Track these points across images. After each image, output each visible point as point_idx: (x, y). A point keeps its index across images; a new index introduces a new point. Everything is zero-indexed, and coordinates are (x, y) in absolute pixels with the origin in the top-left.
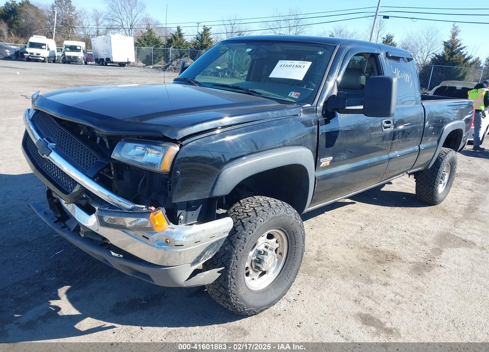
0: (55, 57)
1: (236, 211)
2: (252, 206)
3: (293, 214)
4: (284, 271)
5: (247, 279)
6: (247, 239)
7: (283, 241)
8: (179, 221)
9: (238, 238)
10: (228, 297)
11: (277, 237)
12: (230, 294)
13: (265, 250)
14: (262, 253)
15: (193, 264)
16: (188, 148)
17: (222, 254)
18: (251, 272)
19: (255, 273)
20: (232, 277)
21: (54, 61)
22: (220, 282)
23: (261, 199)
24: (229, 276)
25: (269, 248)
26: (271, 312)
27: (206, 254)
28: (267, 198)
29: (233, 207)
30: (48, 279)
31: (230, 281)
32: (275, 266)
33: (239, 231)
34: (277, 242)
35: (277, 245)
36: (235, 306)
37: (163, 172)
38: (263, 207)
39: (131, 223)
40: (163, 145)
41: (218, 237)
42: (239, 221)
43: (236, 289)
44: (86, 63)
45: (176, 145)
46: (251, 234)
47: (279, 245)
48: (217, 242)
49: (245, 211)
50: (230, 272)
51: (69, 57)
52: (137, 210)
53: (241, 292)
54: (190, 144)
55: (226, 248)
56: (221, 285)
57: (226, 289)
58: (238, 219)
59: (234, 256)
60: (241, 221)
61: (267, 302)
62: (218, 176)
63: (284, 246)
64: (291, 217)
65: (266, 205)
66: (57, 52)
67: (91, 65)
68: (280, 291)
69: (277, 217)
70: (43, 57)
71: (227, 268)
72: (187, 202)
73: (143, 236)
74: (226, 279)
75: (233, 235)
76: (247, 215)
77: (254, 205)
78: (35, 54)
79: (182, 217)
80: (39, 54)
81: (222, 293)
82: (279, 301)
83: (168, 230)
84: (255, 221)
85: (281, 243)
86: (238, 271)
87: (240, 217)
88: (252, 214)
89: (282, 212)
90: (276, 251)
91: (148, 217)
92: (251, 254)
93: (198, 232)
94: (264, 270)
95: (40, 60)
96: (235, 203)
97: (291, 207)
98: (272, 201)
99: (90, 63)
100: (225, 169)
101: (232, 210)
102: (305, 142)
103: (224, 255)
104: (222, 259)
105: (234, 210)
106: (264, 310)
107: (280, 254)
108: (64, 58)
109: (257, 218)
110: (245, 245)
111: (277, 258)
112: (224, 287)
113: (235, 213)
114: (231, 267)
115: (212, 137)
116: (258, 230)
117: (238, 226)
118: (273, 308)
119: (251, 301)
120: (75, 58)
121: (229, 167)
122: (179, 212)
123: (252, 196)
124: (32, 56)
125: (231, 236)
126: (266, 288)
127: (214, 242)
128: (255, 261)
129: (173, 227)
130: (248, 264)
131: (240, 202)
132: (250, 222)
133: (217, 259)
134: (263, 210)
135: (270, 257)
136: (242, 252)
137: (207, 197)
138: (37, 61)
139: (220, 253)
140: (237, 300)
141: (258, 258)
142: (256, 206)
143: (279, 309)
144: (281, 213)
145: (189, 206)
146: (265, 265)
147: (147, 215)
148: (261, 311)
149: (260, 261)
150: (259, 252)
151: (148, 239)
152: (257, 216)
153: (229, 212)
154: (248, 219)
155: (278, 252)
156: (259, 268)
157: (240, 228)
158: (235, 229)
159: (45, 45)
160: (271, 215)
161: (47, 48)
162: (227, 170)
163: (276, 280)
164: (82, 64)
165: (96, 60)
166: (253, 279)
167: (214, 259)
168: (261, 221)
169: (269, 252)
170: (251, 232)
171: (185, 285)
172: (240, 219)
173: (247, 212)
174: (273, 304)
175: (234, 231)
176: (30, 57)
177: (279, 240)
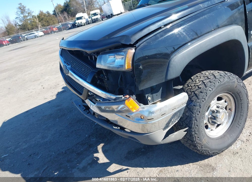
0: (89, 21)
1: (189, 85)
2: (201, 80)
3: (236, 79)
4: (235, 121)
5: (207, 131)
6: (202, 105)
7: (230, 100)
8: (148, 101)
9: (194, 106)
10: (195, 146)
11: (225, 98)
12: (197, 144)
13: (217, 109)
14: (215, 112)
15: (164, 129)
16: (141, 48)
17: (185, 118)
18: (209, 126)
19: (212, 126)
20: (196, 133)
21: (89, 24)
22: (188, 137)
23: (207, 73)
24: (193, 133)
25: (220, 108)
26: (230, 151)
27: (172, 121)
28: (212, 71)
29: (187, 83)
30: (92, 140)
31: (194, 136)
32: (227, 119)
33: (194, 101)
34: (225, 102)
35: (226, 104)
36: (201, 152)
37: (128, 70)
38: (210, 79)
39: (117, 108)
40: (124, 50)
41: (178, 108)
42: (193, 93)
43: (200, 140)
44: (102, 20)
45: (132, 48)
46: (204, 101)
47: (228, 103)
48: (179, 111)
49: (196, 85)
50: (193, 130)
51: (94, 19)
52: (118, 99)
53: (204, 141)
54: (142, 45)
55: (187, 114)
56: (188, 139)
57: (193, 141)
58: (192, 92)
59: (194, 119)
60: (194, 93)
61: (226, 145)
62: (169, 64)
63: (232, 104)
64: (234, 82)
65: (212, 77)
66: (89, 18)
67: (105, 20)
68: (234, 135)
69: (222, 84)
70: (83, 23)
71: (190, 128)
72: (151, 87)
73: (126, 116)
74: (191, 135)
75: (190, 104)
76: (198, 87)
77: (202, 79)
78: (80, 23)
79: (149, 98)
80: (82, 22)
81: (191, 144)
82: (235, 142)
83: (141, 109)
84: (205, 91)
85: (229, 102)
86: (199, 128)
87: (193, 90)
88: (202, 86)
89: (226, 79)
90: (226, 108)
91: (124, 104)
92: (207, 114)
93: (162, 108)
94: (219, 123)
95: (83, 25)
96: (188, 80)
97: (232, 74)
98: (216, 73)
99: (104, 19)
100: (173, 57)
101: (186, 86)
102: (235, 21)
103: (186, 119)
104: (186, 122)
105: (188, 85)
106: (224, 150)
107: (229, 109)
108: (92, 20)
109: (206, 89)
110: (201, 110)
111: (228, 113)
112: (191, 140)
113: (188, 88)
114: (193, 127)
115: (158, 35)
116: (209, 97)
117: (193, 96)
118: (230, 148)
119: (213, 146)
120: (97, 19)
121: (176, 55)
122: (146, 96)
123: (200, 72)
124: (79, 24)
125: (189, 104)
126: (223, 134)
127: (177, 112)
128: (211, 118)
129: (144, 107)
130: (206, 121)
131: (191, 79)
132: (201, 92)
133: (182, 122)
134: (210, 82)
135: (222, 114)
136: (199, 116)
137: (164, 81)
138: (82, 26)
139: (183, 117)
140: (202, 147)
141: (213, 116)
142: (204, 79)
143: (236, 149)
144: (225, 81)
145: (153, 90)
146: (219, 120)
147: (123, 102)
148: (222, 152)
149: (215, 118)
150: (213, 112)
151: (129, 117)
152: (206, 87)
153: (184, 88)
154: (200, 90)
155: (228, 109)
156: (215, 123)
157: (194, 98)
158: (191, 99)
159: (83, 17)
160: (217, 84)
161: (84, 18)
162: (175, 57)
163: (230, 128)
164: (101, 21)
165: (107, 17)
166: (212, 130)
167: (180, 122)
168: (210, 90)
169: (221, 111)
170: (204, 100)
171: (162, 143)
172: (193, 91)
173: (197, 86)
174: (230, 145)
175: (190, 101)
176: (78, 25)
177: (227, 100)
